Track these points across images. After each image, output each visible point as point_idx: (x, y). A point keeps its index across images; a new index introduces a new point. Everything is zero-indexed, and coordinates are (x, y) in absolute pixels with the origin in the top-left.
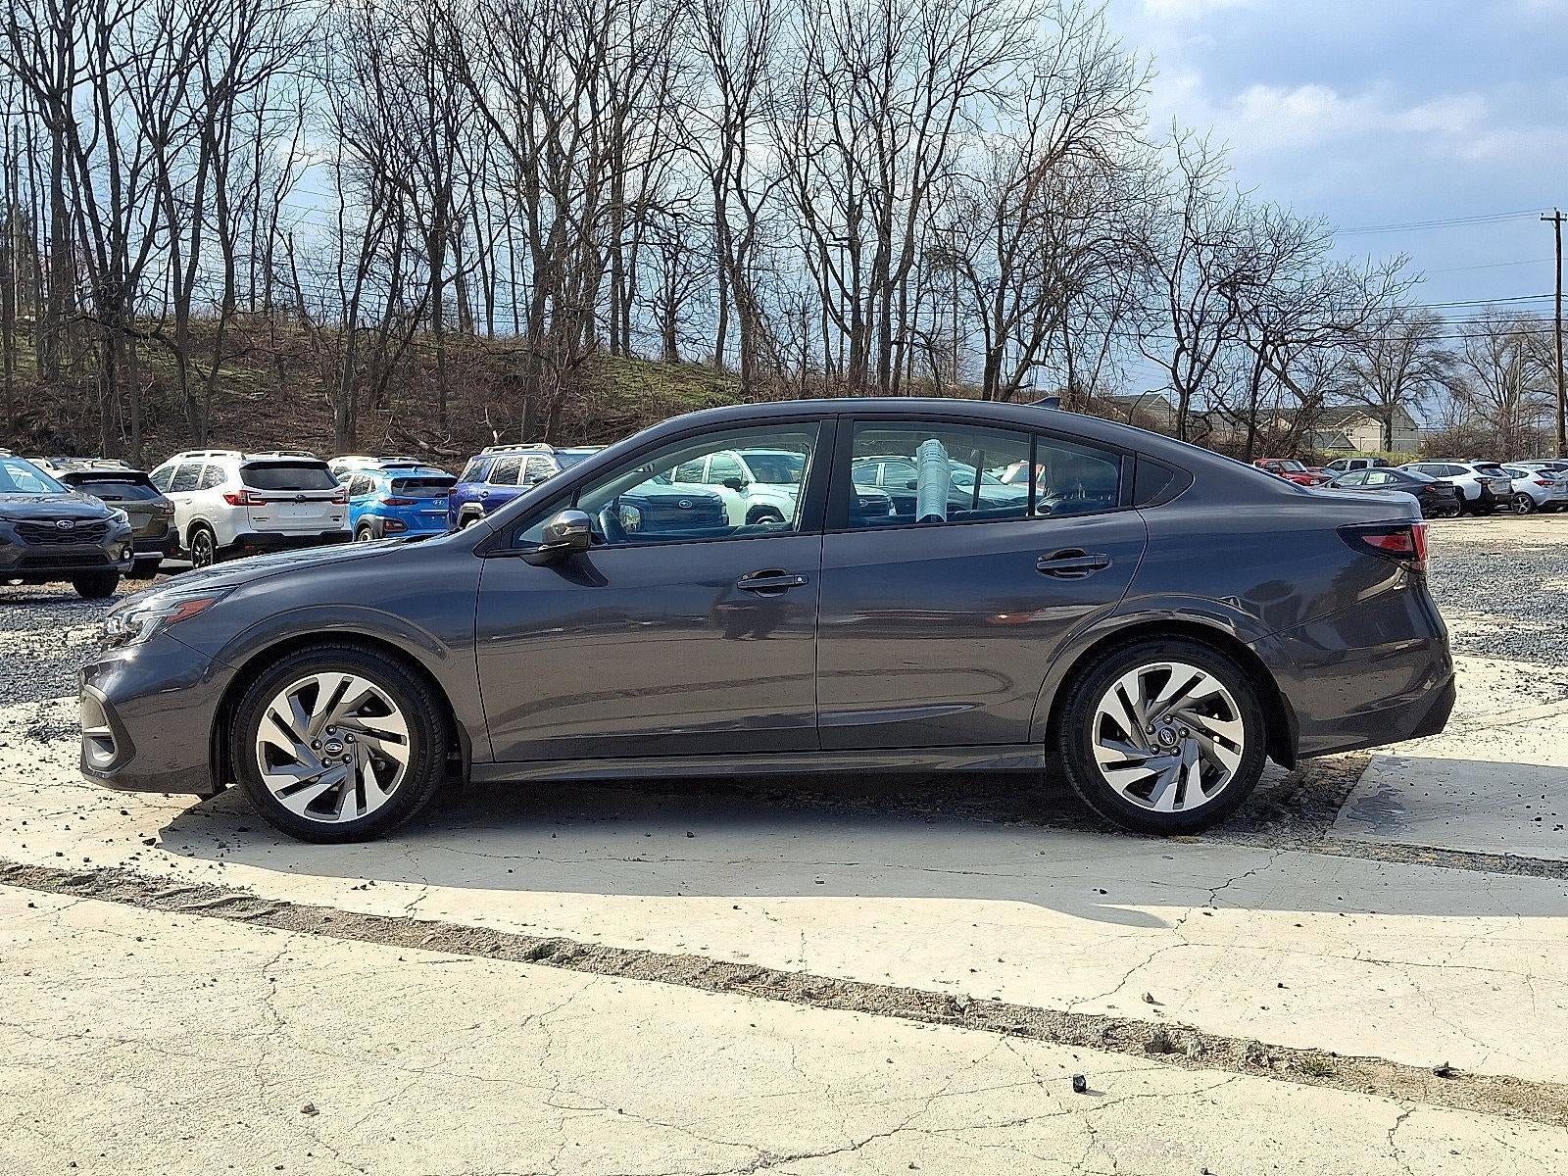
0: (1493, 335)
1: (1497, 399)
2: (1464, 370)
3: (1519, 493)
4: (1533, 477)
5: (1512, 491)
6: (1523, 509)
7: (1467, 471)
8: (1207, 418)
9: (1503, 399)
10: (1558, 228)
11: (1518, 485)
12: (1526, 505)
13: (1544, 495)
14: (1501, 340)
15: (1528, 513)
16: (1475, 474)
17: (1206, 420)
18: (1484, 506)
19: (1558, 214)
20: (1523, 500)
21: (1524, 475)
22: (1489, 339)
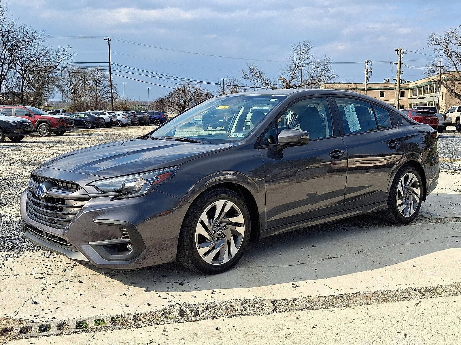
0: (69, 73)
1: (71, 92)
2: (61, 83)
3: (119, 120)
4: (122, 116)
5: (117, 120)
6: (119, 125)
7: (105, 114)
8: (7, 94)
9: (73, 92)
10: (109, 42)
11: (119, 118)
12: (120, 124)
13: (125, 121)
14: (71, 74)
15: (121, 126)
16: (108, 115)
17: (7, 95)
18: (111, 124)
19: (109, 38)
20: (119, 123)
21: (119, 115)
22: (68, 73)
